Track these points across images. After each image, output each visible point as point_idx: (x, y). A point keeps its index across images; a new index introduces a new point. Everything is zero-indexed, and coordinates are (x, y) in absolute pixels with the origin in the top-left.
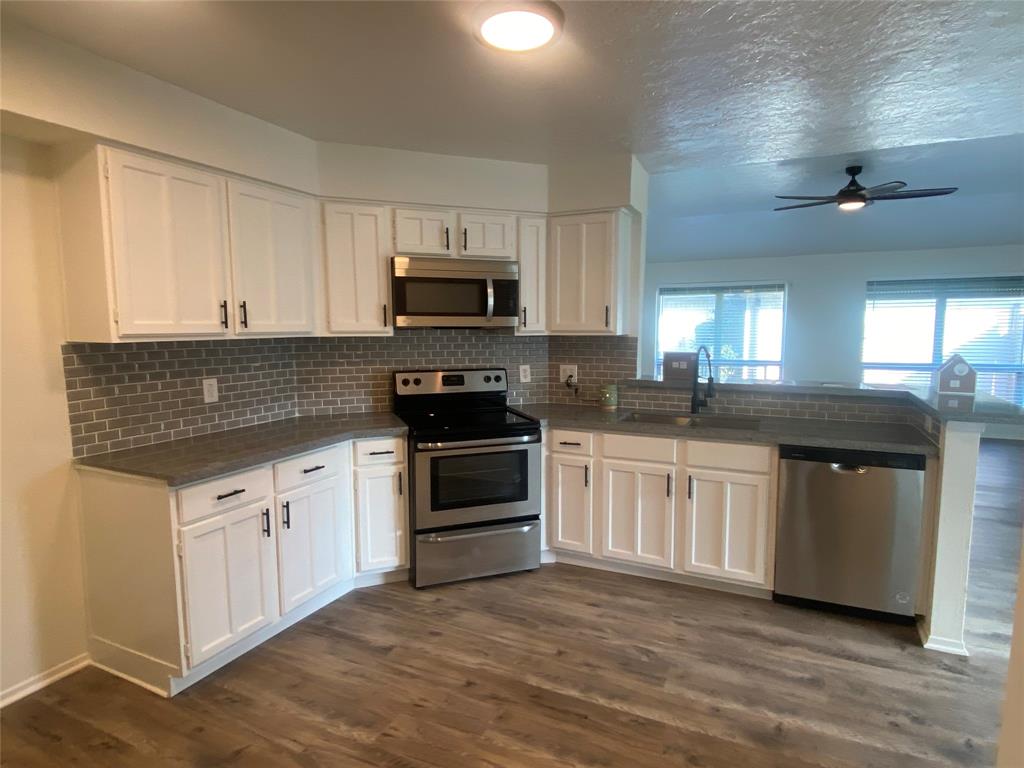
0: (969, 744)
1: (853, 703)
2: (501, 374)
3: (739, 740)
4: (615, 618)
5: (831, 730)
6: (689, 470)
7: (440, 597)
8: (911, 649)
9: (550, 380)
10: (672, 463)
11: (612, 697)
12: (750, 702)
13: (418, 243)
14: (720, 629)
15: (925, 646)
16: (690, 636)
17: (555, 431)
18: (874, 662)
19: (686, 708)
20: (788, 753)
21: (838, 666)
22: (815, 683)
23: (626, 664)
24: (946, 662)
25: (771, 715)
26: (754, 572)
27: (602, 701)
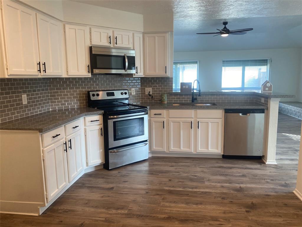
0: (285, 183)
1: (255, 179)
2: (126, 91)
3: (232, 192)
4: (181, 169)
5: (253, 186)
6: (197, 119)
7: (119, 171)
8: (263, 165)
9: (142, 94)
10: (192, 118)
11: (193, 188)
12: (230, 183)
13: (100, 41)
14: (212, 167)
15: (266, 164)
16: (205, 170)
17: (151, 110)
18: (255, 169)
19: (214, 187)
20: (246, 192)
21: (247, 171)
22: (244, 176)
23: (191, 180)
24: (272, 166)
25: (237, 185)
26: (218, 149)
27: (190, 190)
